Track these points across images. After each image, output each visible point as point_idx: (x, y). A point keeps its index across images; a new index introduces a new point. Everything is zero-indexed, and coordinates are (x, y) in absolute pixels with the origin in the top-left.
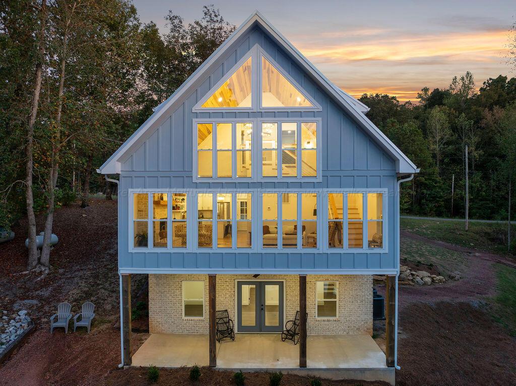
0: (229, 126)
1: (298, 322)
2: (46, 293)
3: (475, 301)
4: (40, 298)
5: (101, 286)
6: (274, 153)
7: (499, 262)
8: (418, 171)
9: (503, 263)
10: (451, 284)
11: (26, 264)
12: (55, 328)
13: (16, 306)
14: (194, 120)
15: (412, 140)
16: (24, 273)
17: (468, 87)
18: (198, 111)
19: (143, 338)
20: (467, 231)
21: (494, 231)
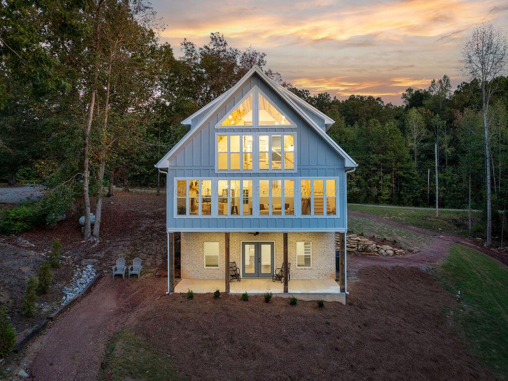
0: (238, 137)
1: (283, 270)
2: (102, 255)
3: (423, 267)
4: (99, 259)
5: (140, 251)
6: (267, 154)
7: (459, 242)
8: (357, 165)
9: (462, 244)
10: (409, 256)
11: (83, 236)
12: (116, 275)
13: (83, 263)
14: (216, 133)
15: (391, 138)
16: (82, 242)
17: (445, 89)
18: (218, 128)
19: (177, 281)
20: (437, 218)
21: (461, 218)
